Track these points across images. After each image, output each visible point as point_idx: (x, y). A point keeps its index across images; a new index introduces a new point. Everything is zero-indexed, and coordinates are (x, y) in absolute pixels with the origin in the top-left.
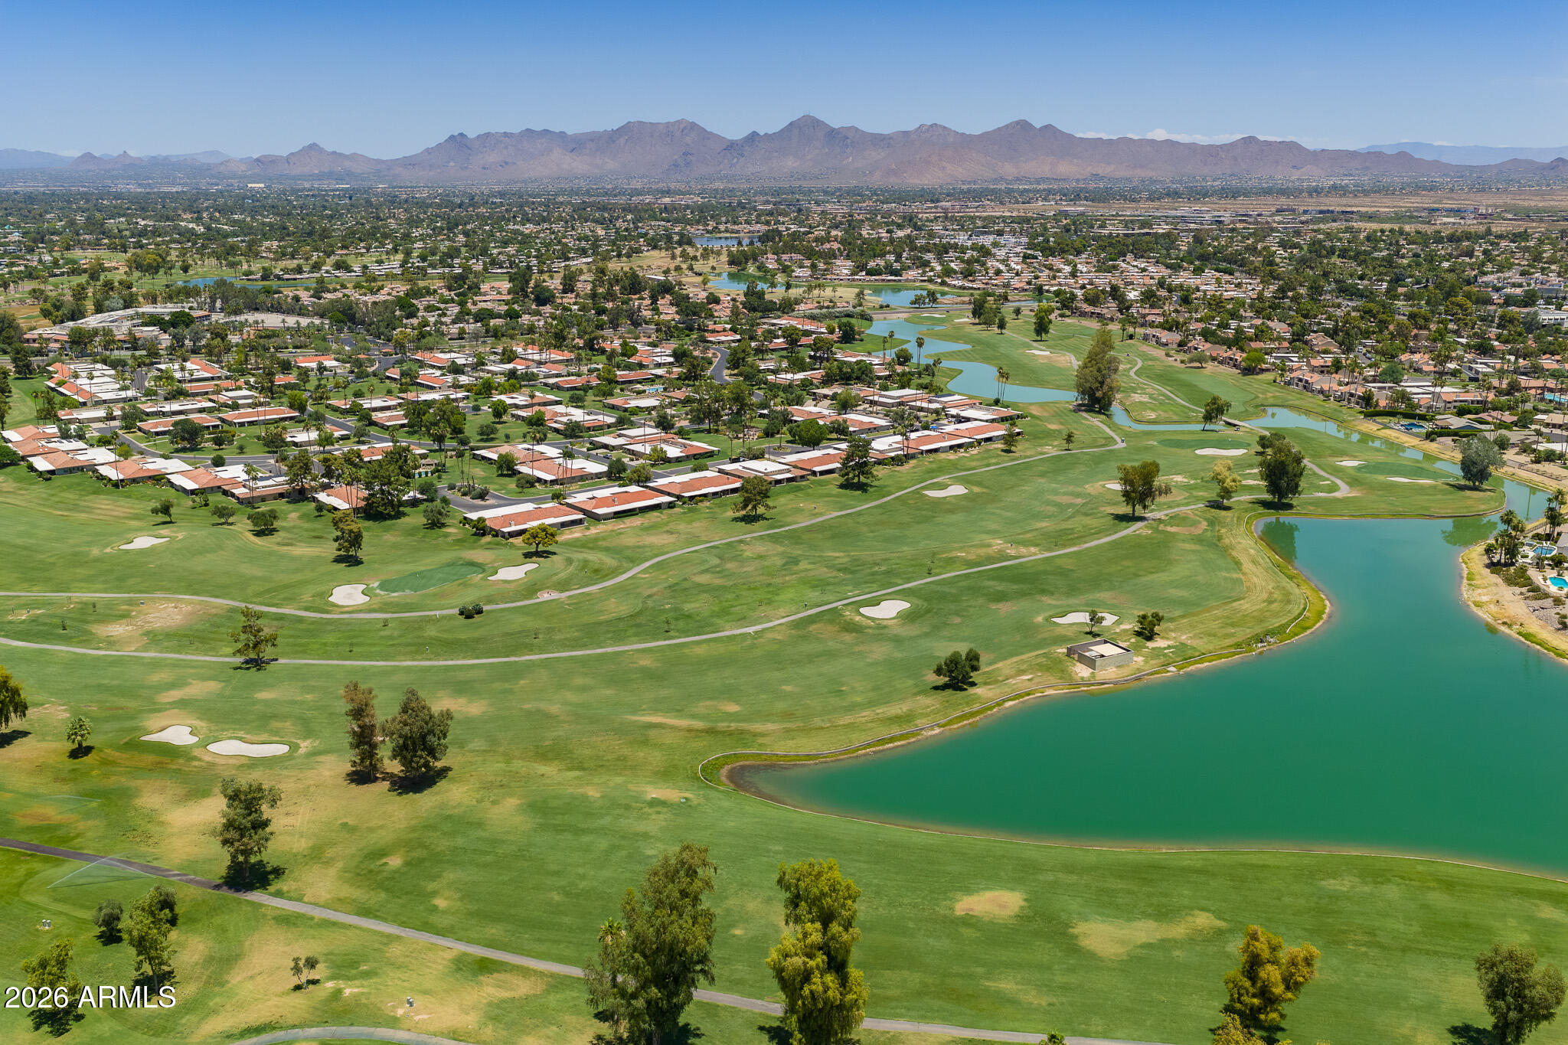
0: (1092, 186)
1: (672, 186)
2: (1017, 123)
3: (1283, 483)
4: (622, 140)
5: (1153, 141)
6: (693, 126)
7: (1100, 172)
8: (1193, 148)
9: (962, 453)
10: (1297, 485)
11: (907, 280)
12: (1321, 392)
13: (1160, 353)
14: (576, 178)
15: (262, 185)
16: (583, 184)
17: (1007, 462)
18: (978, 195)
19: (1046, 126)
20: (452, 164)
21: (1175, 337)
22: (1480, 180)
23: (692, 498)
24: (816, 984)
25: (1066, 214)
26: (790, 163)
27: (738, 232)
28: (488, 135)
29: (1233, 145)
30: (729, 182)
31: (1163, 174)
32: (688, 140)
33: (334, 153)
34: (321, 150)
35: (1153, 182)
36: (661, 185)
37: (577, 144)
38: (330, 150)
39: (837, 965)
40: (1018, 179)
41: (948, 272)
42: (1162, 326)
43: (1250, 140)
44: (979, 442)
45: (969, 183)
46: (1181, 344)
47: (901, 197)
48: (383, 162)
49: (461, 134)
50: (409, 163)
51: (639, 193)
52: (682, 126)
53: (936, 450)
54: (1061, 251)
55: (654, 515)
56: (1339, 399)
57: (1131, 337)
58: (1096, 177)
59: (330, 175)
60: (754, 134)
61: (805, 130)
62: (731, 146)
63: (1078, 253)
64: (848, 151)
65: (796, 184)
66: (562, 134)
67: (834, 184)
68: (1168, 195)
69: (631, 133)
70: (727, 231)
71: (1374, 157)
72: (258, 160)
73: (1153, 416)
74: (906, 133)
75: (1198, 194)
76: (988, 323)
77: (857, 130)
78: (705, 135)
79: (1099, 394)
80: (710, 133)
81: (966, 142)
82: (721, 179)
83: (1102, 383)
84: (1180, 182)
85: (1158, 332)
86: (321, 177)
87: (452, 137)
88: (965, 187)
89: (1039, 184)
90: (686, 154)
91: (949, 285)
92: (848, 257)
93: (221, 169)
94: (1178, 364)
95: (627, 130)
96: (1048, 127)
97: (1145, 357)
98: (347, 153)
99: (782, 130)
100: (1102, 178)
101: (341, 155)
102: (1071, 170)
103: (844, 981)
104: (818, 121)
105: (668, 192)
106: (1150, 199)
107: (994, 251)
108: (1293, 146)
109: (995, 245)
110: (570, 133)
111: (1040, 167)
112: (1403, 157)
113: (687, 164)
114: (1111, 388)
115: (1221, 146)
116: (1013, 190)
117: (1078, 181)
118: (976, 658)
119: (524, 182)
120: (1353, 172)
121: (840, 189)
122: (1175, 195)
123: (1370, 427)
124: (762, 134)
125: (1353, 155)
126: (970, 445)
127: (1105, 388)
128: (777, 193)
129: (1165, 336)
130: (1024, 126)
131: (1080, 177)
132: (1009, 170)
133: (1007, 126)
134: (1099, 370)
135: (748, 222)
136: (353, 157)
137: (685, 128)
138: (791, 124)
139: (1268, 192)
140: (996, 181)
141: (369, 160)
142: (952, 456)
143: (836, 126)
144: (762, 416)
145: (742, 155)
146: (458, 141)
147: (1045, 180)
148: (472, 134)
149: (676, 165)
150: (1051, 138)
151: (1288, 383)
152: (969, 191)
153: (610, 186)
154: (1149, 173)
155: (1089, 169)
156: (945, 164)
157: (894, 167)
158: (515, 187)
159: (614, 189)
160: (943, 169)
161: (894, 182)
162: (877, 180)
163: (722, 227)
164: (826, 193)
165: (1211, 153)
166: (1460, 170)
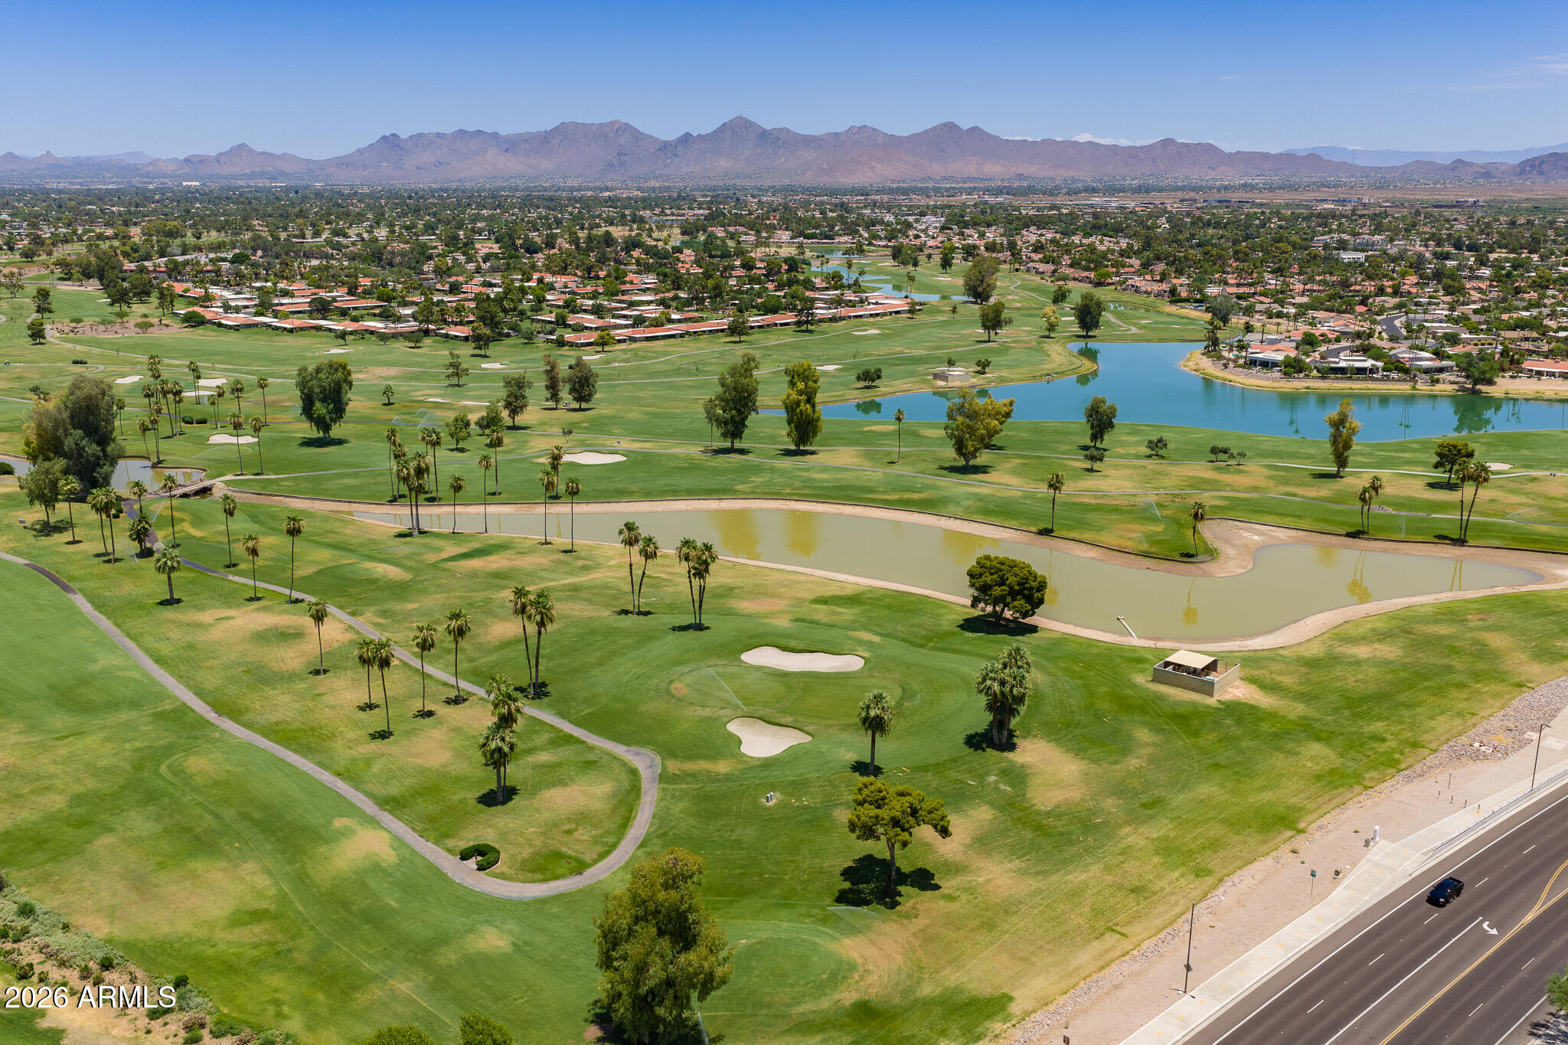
0: (1016, 184)
1: (609, 184)
2: (945, 125)
3: (1088, 320)
4: (556, 141)
5: (1076, 143)
6: (627, 127)
7: (1025, 172)
8: (1114, 149)
9: (879, 318)
10: (1098, 322)
11: (839, 243)
12: (1146, 292)
13: (1035, 277)
14: (512, 177)
15: (197, 184)
16: (519, 182)
17: (910, 322)
18: (905, 192)
19: (973, 128)
20: (385, 164)
21: (1051, 267)
22: (1380, 179)
23: (695, 332)
24: (802, 407)
25: (986, 203)
26: (724, 164)
27: (683, 215)
28: (420, 135)
29: (1151, 146)
30: (664, 180)
31: (1085, 174)
32: (622, 141)
33: (263, 153)
34: (251, 151)
35: (1074, 181)
36: (598, 184)
37: (510, 145)
38: (259, 149)
39: (810, 400)
40: (945, 179)
41: (876, 237)
42: (1041, 261)
43: (1167, 142)
44: (891, 313)
45: (899, 182)
46: (1054, 272)
47: (833, 193)
48: (314, 162)
49: (394, 135)
50: (341, 162)
51: (579, 190)
52: (615, 128)
53: (860, 316)
54: (975, 224)
55: (672, 340)
56: (1157, 296)
57: (1017, 270)
58: (1020, 176)
59: (262, 174)
60: (687, 136)
61: (737, 131)
62: (665, 147)
63: (989, 225)
64: (781, 151)
65: (730, 183)
66: (495, 135)
67: (767, 183)
68: (1086, 190)
69: (565, 133)
70: (673, 214)
71: (1287, 157)
72: (187, 160)
73: (1019, 305)
74: (836, 134)
75: (1112, 190)
76: (905, 264)
77: (788, 131)
78: (638, 136)
79: (980, 290)
80: (644, 134)
81: (896, 144)
82: (656, 178)
83: (982, 281)
84: (1100, 181)
85: (1037, 264)
86: (253, 175)
87: (384, 138)
88: (895, 186)
89: (965, 183)
90: (620, 154)
91: (875, 245)
92: (787, 229)
93: (150, 168)
94: (1048, 283)
95: (561, 131)
96: (974, 129)
97: (1025, 280)
98: (278, 153)
99: (715, 131)
100: (1026, 178)
101: (271, 155)
102: (996, 170)
103: (813, 406)
104: (751, 123)
105: (607, 189)
106: (1068, 194)
107: (915, 225)
108: (1209, 149)
109: (917, 221)
110: (503, 133)
111: (967, 168)
112: (1312, 159)
113: (622, 164)
114: (989, 285)
115: (1141, 148)
116: (940, 188)
117: (1003, 180)
119: (460, 180)
120: (1265, 172)
121: (774, 187)
122: (1092, 191)
123: (1173, 309)
124: (695, 135)
125: (1265, 156)
126: (884, 314)
127: (985, 285)
128: (713, 189)
129: (1043, 267)
130: (951, 127)
131: (1005, 177)
132: (937, 170)
133: (934, 128)
134: (980, 272)
135: (690, 208)
136: (284, 157)
137: (619, 128)
138: (724, 125)
139: (1177, 189)
140: (923, 180)
141: (300, 160)
142: (872, 319)
143: (768, 127)
145: (676, 156)
146: (391, 142)
147: (971, 179)
148: (404, 135)
149: (611, 165)
150: (978, 140)
151: (1125, 289)
152: (898, 189)
153: (547, 185)
154: (1071, 173)
155: (1014, 169)
156: (874, 164)
157: (825, 166)
158: (454, 185)
159: (553, 187)
160: (873, 168)
161: (825, 181)
162: (809, 179)
163: (668, 212)
164: (760, 189)
165: (1131, 154)
166: (1366, 171)
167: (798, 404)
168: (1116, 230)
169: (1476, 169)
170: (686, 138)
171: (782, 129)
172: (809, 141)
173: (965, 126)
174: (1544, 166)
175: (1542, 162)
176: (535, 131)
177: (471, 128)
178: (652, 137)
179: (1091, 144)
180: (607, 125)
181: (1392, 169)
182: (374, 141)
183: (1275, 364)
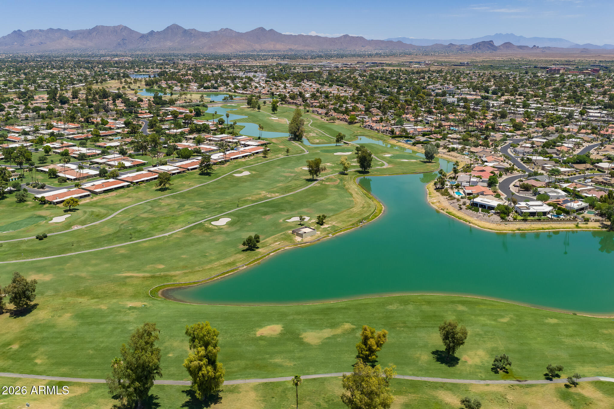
0: (290, 53)
1: (119, 53)
2: (260, 28)
3: (365, 164)
4: (94, 34)
5: (311, 36)
6: (126, 28)
7: (292, 48)
8: (326, 39)
9: (247, 159)
10: (370, 164)
12: (377, 130)
13: (318, 117)
14: (75, 50)
16: (78, 52)
17: (265, 161)
18: (246, 57)
20: (15, 43)
21: (324, 111)
22: (426, 51)
23: (137, 183)
24: (204, 371)
25: (280, 64)
26: (169, 44)
27: (148, 72)
28: (32, 31)
29: (341, 37)
30: (143, 51)
31: (316, 49)
32: (124, 33)
35: (312, 52)
36: (114, 53)
37: (74, 35)
39: (212, 362)
40: (261, 51)
41: (237, 87)
42: (319, 107)
43: (346, 36)
44: (254, 154)
45: (242, 52)
46: (326, 114)
47: (216, 58)
49: (19, 30)
51: (104, 56)
52: (121, 28)
53: (237, 158)
54: (279, 79)
55: (122, 190)
56: (383, 132)
57: (308, 111)
58: (291, 50)
60: (152, 31)
61: (174, 30)
62: (143, 36)
63: (286, 79)
64: (193, 39)
65: (172, 52)
66: (67, 31)
67: (187, 52)
68: (318, 57)
69: (97, 30)
70: (144, 72)
71: (389, 42)
73: (318, 141)
74: (215, 32)
75: (329, 56)
76: (254, 107)
77: (195, 30)
78: (131, 32)
79: (297, 134)
80: (133, 31)
81: (240, 36)
82: (139, 50)
83: (298, 129)
84: (322, 52)
85: (317, 109)
87: (15, 31)
88: (241, 54)
89: (269, 52)
90: (123, 39)
91: (237, 93)
92: (196, 82)
94: (325, 121)
95: (96, 29)
96: (271, 30)
97: (313, 119)
99: (164, 30)
100: (293, 50)
102: (281, 47)
103: (215, 368)
104: (179, 26)
105: (117, 56)
106: (311, 58)
107: (254, 79)
108: (361, 38)
109: (254, 76)
110: (70, 29)
111: (269, 46)
112: (399, 43)
113: (124, 44)
114: (302, 131)
115: (336, 38)
116: (259, 55)
117: (284, 51)
118: (258, 237)
119: (51, 51)
120: (383, 48)
121: (190, 54)
122: (320, 57)
123: (394, 142)
124: (156, 31)
126: (250, 155)
127: (300, 131)
128: (164, 56)
129: (320, 111)
130: (262, 29)
131: (285, 50)
132: (257, 47)
133: (255, 30)
134: (297, 124)
135: (152, 68)
137: (122, 28)
138: (168, 27)
139: (354, 56)
140: (252, 51)
142: (243, 160)
143: (187, 28)
144: (165, 147)
145: (148, 40)
146: (18, 34)
147: (271, 51)
148: (24, 30)
149: (119, 44)
150: (273, 34)
151: (365, 127)
152: (242, 55)
153: (90, 53)
154: (310, 49)
155: (288, 47)
156: (232, 44)
157: (212, 45)
158: (47, 54)
159: (93, 54)
160: (232, 46)
161: (213, 52)
162: (205, 51)
163: (142, 70)
164: (185, 56)
165: (333, 41)
166: (419, 48)
167: (200, 368)
168: (342, 83)
169: (457, 47)
170: (152, 33)
171: (193, 29)
172: (204, 34)
173: (268, 29)
174: (481, 46)
175: (480, 45)
176: (85, 29)
177: (55, 28)
178: (137, 32)
179: (317, 37)
180: (117, 27)
181: (427, 47)
182: (10, 33)
183: (491, 208)
